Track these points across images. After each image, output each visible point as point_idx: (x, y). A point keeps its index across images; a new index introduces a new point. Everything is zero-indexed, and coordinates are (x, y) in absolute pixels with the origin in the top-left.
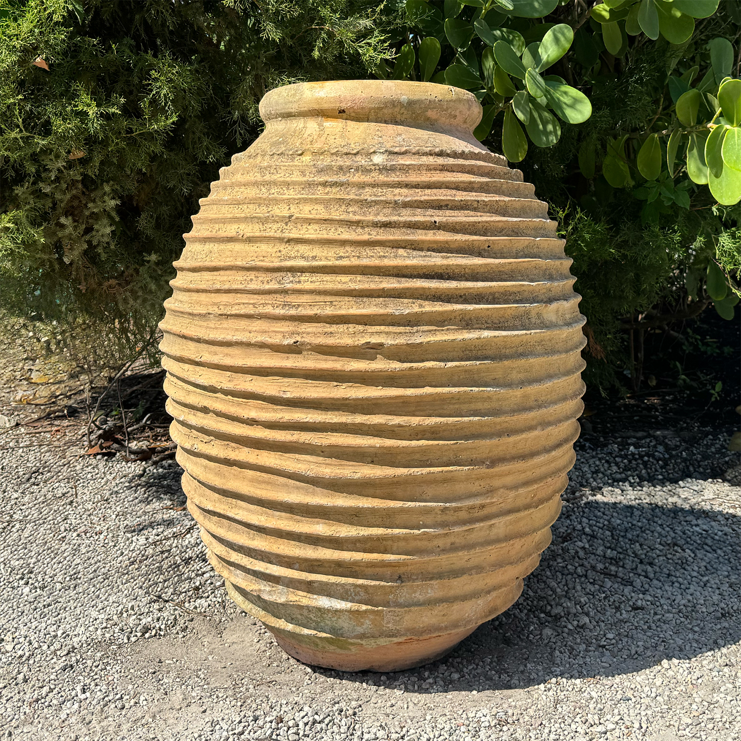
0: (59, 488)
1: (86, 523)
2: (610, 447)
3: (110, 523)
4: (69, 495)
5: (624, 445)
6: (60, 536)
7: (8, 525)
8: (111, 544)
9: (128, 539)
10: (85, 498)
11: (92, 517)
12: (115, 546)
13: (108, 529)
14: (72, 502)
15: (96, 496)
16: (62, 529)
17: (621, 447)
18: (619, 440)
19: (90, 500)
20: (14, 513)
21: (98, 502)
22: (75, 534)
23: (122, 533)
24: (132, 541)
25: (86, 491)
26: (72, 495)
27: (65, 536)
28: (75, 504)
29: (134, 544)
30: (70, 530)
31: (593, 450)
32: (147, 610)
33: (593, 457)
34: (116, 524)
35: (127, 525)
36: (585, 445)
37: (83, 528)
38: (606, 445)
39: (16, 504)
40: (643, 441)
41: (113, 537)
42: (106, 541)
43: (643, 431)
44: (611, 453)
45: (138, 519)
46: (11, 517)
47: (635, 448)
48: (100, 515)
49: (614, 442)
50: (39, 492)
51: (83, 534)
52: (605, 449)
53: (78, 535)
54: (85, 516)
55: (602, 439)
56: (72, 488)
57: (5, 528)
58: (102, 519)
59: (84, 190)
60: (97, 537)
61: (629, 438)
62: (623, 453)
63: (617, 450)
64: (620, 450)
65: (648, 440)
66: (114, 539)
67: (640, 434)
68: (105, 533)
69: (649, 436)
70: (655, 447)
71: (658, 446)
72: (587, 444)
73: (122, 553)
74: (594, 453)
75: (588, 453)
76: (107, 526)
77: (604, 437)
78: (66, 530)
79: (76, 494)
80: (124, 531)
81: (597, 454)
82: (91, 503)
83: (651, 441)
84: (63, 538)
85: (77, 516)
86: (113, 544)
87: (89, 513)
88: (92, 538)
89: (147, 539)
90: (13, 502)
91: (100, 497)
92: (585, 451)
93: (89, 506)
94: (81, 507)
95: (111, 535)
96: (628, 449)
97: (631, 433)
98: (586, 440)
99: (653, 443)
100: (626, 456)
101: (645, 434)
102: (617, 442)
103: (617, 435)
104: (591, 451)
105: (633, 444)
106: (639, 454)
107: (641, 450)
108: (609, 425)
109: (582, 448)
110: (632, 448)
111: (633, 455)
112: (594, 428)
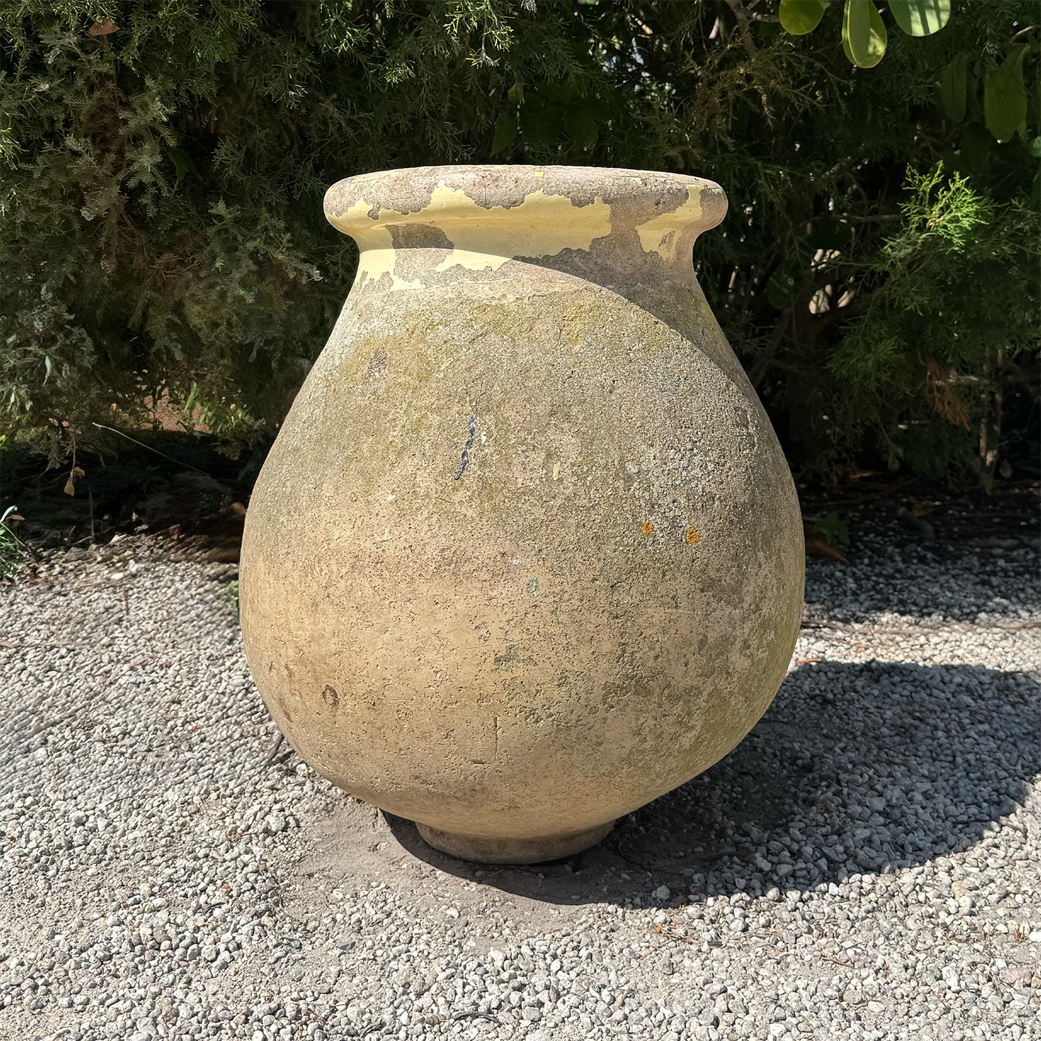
0: (100, 601)
1: (144, 651)
2: (966, 559)
3: (183, 652)
4: (115, 610)
5: (987, 558)
6: (101, 670)
7: (17, 652)
8: (185, 683)
9: (215, 676)
10: (141, 615)
11: (154, 642)
12: (192, 686)
13: (180, 660)
14: (120, 620)
15: (160, 612)
16: (105, 658)
17: (983, 561)
18: (978, 550)
19: (150, 618)
20: (27, 635)
21: (163, 620)
22: (126, 667)
23: (204, 666)
24: (221, 679)
25: (142, 604)
26: (121, 610)
27: (110, 670)
28: (125, 623)
29: (224, 684)
30: (118, 661)
31: (940, 563)
32: (251, 789)
33: (942, 574)
34: (193, 654)
35: (212, 655)
36: (925, 557)
37: (140, 659)
38: (959, 557)
39: (29, 621)
40: (1015, 553)
41: (189, 672)
42: (178, 679)
43: (1012, 538)
44: (969, 570)
45: (229, 647)
46: (22, 640)
47: (1007, 562)
48: (167, 640)
49: (971, 553)
50: (68, 605)
51: (140, 667)
52: (959, 562)
53: (132, 669)
54: (142, 641)
55: (951, 549)
56: (120, 601)
57: (10, 657)
58: (171, 645)
59: (121, 95)
60: (163, 672)
61: (992, 547)
62: (988, 569)
63: (977, 563)
64: (983, 565)
65: (1022, 552)
66: (191, 676)
67: (1008, 543)
68: (175, 667)
69: (1024, 546)
72: (930, 555)
73: (205, 698)
74: (943, 568)
75: (933, 568)
76: (178, 656)
77: (953, 546)
78: (111, 661)
79: (128, 610)
80: (207, 663)
81: (947, 569)
82: (152, 622)
83: (1027, 553)
84: (106, 672)
85: (130, 641)
86: (190, 683)
87: (148, 636)
88: (154, 674)
89: (245, 676)
90: (25, 619)
91: (165, 614)
92: (928, 564)
93: (149, 626)
94: (135, 627)
95: (185, 669)
96: (995, 564)
97: (993, 540)
98: (926, 549)
99: (1031, 556)
100: (994, 573)
101: (1015, 542)
102: (976, 554)
103: (971, 543)
104: (937, 565)
105: (1001, 557)
106: (1013, 571)
107: (1015, 564)
108: (956, 529)
109: (922, 560)
110: (1001, 563)
111: (1004, 570)
112: (936, 532)
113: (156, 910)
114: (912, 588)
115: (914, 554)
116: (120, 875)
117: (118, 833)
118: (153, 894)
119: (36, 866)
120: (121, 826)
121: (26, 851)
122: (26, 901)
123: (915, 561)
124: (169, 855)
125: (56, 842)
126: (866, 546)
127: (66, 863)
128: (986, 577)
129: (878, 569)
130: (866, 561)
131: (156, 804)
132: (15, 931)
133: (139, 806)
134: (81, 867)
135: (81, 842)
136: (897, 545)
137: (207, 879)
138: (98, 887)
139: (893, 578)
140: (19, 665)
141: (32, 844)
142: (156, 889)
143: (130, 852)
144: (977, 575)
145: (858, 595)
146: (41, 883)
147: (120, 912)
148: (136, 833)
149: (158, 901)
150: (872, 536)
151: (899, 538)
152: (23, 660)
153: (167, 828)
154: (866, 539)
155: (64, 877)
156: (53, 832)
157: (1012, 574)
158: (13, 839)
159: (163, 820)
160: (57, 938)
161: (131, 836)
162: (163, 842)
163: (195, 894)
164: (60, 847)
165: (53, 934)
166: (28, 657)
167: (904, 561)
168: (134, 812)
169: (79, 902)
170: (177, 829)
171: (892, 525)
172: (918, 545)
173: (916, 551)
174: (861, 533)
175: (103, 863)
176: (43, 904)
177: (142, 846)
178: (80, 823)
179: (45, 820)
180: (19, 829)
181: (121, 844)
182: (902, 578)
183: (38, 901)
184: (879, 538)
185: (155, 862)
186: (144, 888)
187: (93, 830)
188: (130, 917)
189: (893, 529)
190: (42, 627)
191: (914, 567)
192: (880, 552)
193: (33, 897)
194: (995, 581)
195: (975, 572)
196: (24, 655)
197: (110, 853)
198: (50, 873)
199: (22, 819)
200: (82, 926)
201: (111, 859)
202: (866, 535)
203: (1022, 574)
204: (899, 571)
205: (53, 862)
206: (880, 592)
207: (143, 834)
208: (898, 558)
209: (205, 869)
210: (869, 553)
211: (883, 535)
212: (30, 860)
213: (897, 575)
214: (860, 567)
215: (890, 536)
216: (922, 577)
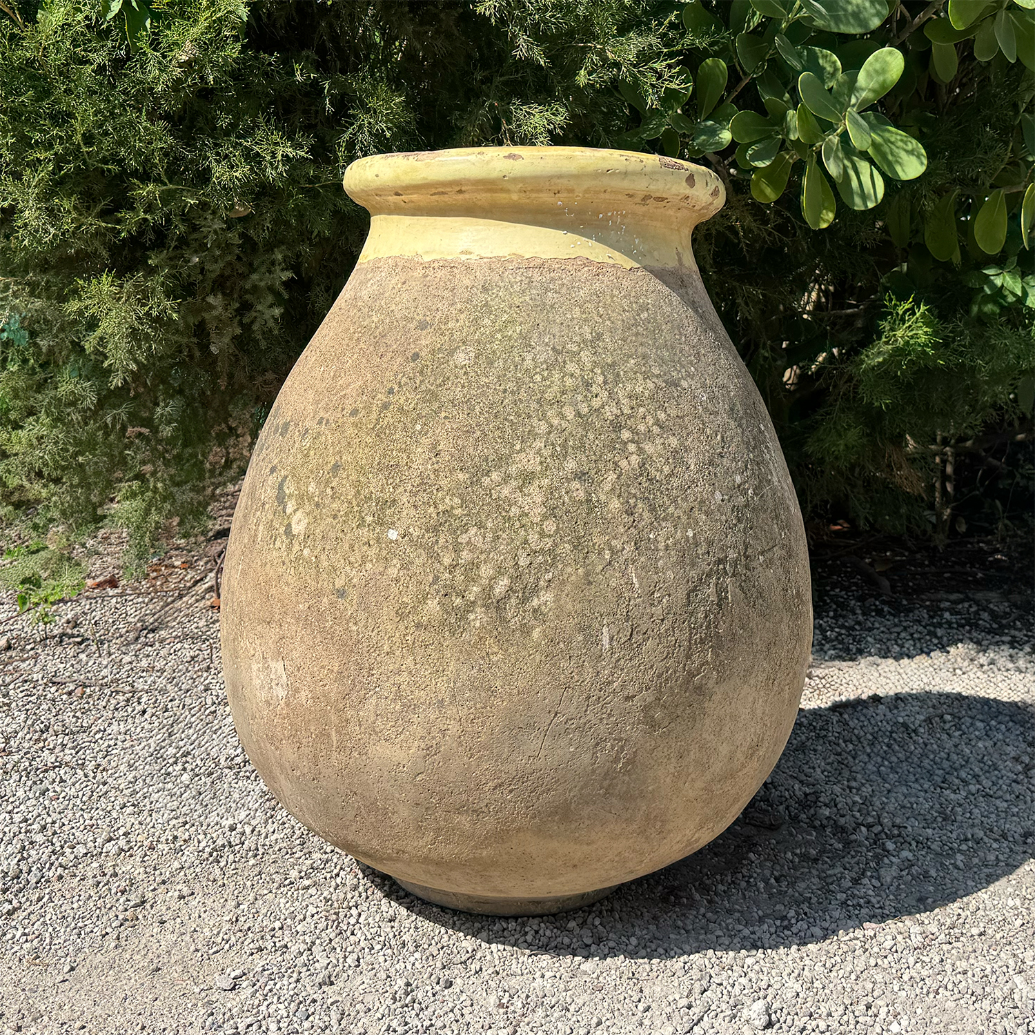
2: (917, 612)
4: (200, 659)
5: (935, 611)
6: (208, 711)
14: (209, 668)
16: (209, 702)
17: (931, 613)
18: (927, 603)
26: (205, 659)
27: (215, 711)
28: (213, 671)
30: (219, 704)
31: (895, 616)
33: (896, 625)
36: (883, 609)
38: (911, 610)
40: (960, 606)
43: (959, 592)
44: (919, 622)
47: (952, 615)
49: (921, 606)
52: (911, 615)
55: (905, 602)
57: (128, 700)
61: (940, 601)
62: (935, 621)
63: (926, 616)
64: (931, 617)
65: (966, 605)
67: (954, 596)
69: (967, 599)
70: (976, 613)
71: (981, 613)
72: (886, 609)
74: (896, 620)
75: (888, 620)
77: (907, 600)
79: (211, 658)
81: (900, 621)
83: (970, 606)
92: (884, 617)
96: (941, 616)
97: (942, 595)
98: (883, 602)
99: (974, 609)
100: (940, 625)
101: (961, 596)
102: (926, 607)
103: (923, 597)
104: (892, 618)
105: (947, 610)
106: (957, 623)
107: (959, 617)
108: (911, 584)
109: (880, 613)
110: (947, 615)
111: (949, 623)
112: (893, 587)
113: (307, 888)
114: (869, 639)
115: (873, 607)
116: (273, 865)
117: (263, 836)
118: (301, 878)
119: (211, 859)
120: (263, 831)
121: (201, 848)
122: (210, 883)
123: (873, 614)
124: (305, 851)
125: (220, 842)
126: (832, 600)
127: (231, 857)
128: (932, 629)
129: (841, 621)
130: (831, 614)
131: (284, 814)
132: (209, 903)
133: (272, 816)
134: (243, 860)
135: (238, 842)
136: (859, 599)
137: (338, 867)
138: (260, 874)
139: (853, 629)
140: (139, 708)
141: (203, 844)
142: (303, 874)
143: (276, 849)
144: (925, 627)
145: (823, 645)
146: (218, 871)
147: (282, 889)
148: (275, 836)
149: (307, 882)
150: (838, 590)
151: (860, 592)
152: (139, 703)
153: (298, 832)
154: (832, 593)
155: (233, 867)
156: (214, 835)
157: (955, 626)
158: (185, 841)
159: (293, 827)
160: (242, 907)
161: (273, 838)
162: (298, 842)
163: (331, 877)
164: (223, 846)
165: (239, 905)
166: (143, 700)
167: (864, 614)
168: (270, 821)
169: (249, 883)
170: (305, 833)
171: (855, 580)
172: (876, 599)
173: (875, 605)
174: (828, 588)
175: (259, 857)
176: (224, 885)
177: (285, 844)
178: (232, 829)
179: (204, 827)
180: (187, 834)
181: (268, 843)
182: (861, 630)
183: (220, 883)
184: (844, 593)
185: (297, 855)
186: (294, 874)
187: (243, 833)
188: (290, 893)
189: (856, 584)
190: (144, 674)
191: (872, 619)
192: (843, 605)
193: (215, 880)
194: (940, 632)
195: (923, 624)
196: (139, 698)
197: (261, 851)
198: (222, 864)
199: (187, 826)
200: (256, 899)
201: (263, 854)
202: (832, 589)
203: (963, 626)
204: (859, 623)
205: (221, 857)
206: (841, 642)
207: (282, 836)
208: (859, 611)
209: (335, 860)
210: (834, 606)
211: (847, 589)
212: (206, 855)
213: (857, 627)
214: (825, 620)
215: (853, 591)
216: (878, 629)
